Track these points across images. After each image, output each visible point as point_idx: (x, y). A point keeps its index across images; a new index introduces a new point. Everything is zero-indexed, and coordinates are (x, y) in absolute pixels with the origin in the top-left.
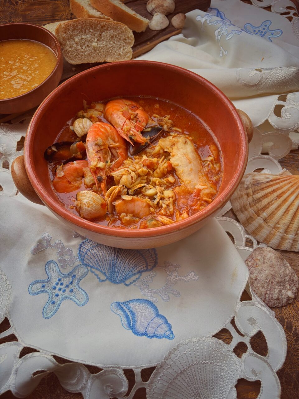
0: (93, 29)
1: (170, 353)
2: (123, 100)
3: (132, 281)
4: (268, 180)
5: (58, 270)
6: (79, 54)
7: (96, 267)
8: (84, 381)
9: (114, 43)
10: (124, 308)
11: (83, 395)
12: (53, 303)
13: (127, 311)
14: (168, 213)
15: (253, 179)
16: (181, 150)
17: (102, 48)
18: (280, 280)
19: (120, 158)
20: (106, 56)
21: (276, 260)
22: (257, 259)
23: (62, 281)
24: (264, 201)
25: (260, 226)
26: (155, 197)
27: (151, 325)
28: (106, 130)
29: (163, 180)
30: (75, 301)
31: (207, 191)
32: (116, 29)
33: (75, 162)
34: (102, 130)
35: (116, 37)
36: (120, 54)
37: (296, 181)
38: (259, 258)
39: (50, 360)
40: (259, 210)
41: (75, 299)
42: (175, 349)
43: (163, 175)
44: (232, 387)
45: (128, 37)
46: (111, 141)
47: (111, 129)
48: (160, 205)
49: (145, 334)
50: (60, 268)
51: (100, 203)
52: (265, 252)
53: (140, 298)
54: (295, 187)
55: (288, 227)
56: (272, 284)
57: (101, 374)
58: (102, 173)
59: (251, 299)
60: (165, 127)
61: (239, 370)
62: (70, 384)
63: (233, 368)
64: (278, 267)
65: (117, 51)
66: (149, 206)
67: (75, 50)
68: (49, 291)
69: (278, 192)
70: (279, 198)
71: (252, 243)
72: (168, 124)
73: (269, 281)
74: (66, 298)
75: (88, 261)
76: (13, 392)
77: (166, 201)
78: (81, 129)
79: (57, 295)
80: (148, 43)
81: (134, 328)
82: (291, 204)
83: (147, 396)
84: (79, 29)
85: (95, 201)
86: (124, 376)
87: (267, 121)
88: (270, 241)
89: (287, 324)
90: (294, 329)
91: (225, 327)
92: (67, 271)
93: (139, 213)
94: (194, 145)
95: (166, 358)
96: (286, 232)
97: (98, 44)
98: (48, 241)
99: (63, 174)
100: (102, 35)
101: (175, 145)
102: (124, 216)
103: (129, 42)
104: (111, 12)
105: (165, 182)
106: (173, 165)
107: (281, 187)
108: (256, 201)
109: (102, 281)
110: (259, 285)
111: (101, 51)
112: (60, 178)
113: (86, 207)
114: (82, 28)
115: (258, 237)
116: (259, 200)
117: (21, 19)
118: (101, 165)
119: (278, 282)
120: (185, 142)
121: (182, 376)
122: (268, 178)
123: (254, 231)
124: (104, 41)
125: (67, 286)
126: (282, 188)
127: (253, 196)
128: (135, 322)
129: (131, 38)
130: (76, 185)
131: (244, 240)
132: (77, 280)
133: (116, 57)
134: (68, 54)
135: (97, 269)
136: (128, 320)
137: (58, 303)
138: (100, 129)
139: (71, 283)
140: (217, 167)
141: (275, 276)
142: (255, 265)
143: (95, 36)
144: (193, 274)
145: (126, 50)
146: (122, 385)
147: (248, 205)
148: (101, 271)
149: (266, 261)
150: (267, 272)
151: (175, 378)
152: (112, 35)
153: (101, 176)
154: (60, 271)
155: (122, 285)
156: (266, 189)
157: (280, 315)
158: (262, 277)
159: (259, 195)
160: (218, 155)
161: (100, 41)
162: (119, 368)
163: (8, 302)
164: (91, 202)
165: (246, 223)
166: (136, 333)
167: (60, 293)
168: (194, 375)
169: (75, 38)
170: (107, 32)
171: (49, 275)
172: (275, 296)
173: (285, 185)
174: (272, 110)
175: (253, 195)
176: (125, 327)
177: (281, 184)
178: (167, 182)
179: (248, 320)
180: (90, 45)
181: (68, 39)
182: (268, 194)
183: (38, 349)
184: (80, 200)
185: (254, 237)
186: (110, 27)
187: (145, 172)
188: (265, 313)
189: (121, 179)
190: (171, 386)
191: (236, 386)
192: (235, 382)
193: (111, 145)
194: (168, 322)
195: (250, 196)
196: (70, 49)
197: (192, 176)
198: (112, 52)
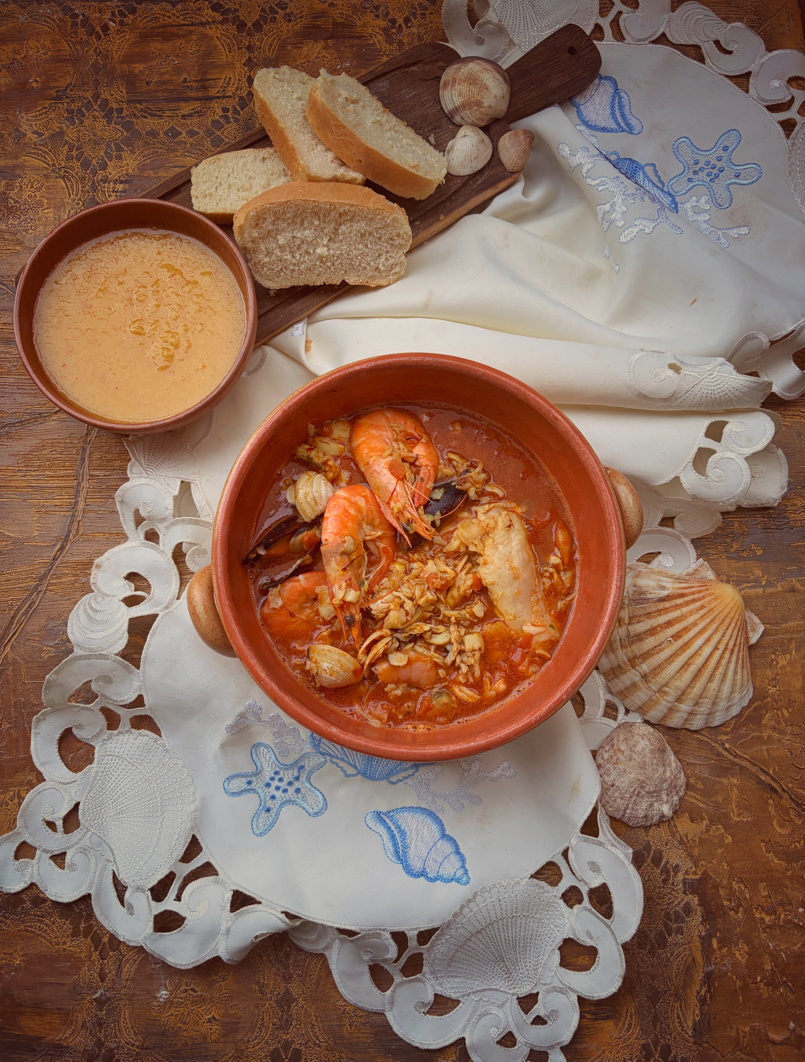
0: (319, 220)
1: (462, 907)
2: (389, 415)
3: (401, 778)
4: (664, 593)
5: (274, 758)
6: (286, 268)
7: (340, 756)
8: (328, 939)
9: (366, 246)
10: (388, 821)
11: (328, 957)
12: (268, 810)
13: (393, 828)
14: (471, 680)
15: (635, 586)
16: (500, 547)
17: (338, 257)
18: (652, 789)
19: (383, 562)
20: (346, 272)
21: (651, 756)
22: (619, 750)
23: (281, 775)
24: (647, 641)
25: (634, 685)
26: (448, 648)
27: (433, 855)
28: (359, 510)
29: (463, 612)
30: (304, 808)
31: (543, 638)
32: (372, 219)
33: (301, 577)
34: (352, 511)
35: (370, 234)
36: (377, 269)
37: (712, 605)
38: (623, 747)
39: (280, 920)
40: (635, 657)
41: (305, 805)
42: (469, 901)
43: (465, 600)
44: (554, 949)
45: (398, 235)
46: (367, 528)
47: (367, 502)
48: (456, 665)
49: (423, 874)
50: (277, 755)
51: (352, 668)
52: (636, 737)
53: (415, 806)
54: (708, 620)
55: (683, 693)
56: (638, 795)
57: (358, 939)
58: (354, 612)
59: (596, 835)
60: (472, 493)
61: (568, 925)
62: (307, 941)
63: (558, 921)
64: (653, 769)
65: (372, 264)
66: (436, 666)
67: (278, 260)
68: (260, 791)
69: (675, 627)
70: (676, 640)
71: (616, 710)
72: (478, 486)
73: (635, 790)
74: (289, 801)
75: (325, 747)
76: (223, 958)
77: (468, 657)
78: (311, 506)
79: (273, 797)
80: (442, 217)
81: (406, 861)
82: (696, 653)
83: (424, 962)
84: (289, 219)
85: (342, 666)
86: (391, 940)
87: (677, 480)
88: (647, 712)
89: (654, 853)
90: (663, 863)
91: (552, 860)
92: (289, 761)
93: (419, 681)
94: (526, 527)
95: (455, 915)
96: (679, 699)
97: (329, 249)
98: (258, 716)
99: (280, 603)
100: (340, 231)
101: (490, 535)
102: (392, 690)
103: (400, 244)
104: (360, 161)
105: (468, 616)
106: (484, 583)
107: (682, 615)
108: (633, 637)
109: (350, 776)
110: (616, 794)
111: (336, 263)
112: (274, 609)
113: (328, 676)
114: (295, 216)
115: (628, 702)
116: (639, 637)
117: (124, 91)
118: (352, 596)
119: (649, 793)
120: (509, 526)
121: (479, 936)
122: (663, 588)
123: (622, 691)
124: (344, 244)
125: (290, 784)
126: (686, 618)
127: (629, 627)
128: (405, 847)
129: (405, 236)
130: (303, 617)
131: (602, 704)
132: (306, 773)
133: (370, 274)
134: (262, 268)
135: (342, 760)
136: (395, 845)
137: (275, 810)
138: (347, 512)
139: (297, 779)
140: (566, 577)
141: (645, 782)
142: (614, 760)
143: (323, 231)
144: (506, 764)
145: (391, 261)
146: (387, 950)
147: (618, 641)
148: (349, 763)
149: (634, 756)
150: (633, 776)
151: (469, 939)
152: (363, 231)
153: (352, 616)
154: (277, 759)
155: (384, 782)
156: (654, 617)
157: (646, 838)
158: (623, 782)
159: (639, 628)
160: (572, 553)
161: (335, 242)
162: (384, 930)
163: (192, 808)
164: (336, 668)
165: (610, 674)
166: (409, 871)
167: (278, 794)
168: (497, 934)
169: (279, 237)
170: (352, 226)
171: (258, 764)
172: (641, 814)
173: (691, 613)
174: (690, 457)
175: (629, 624)
176: (391, 857)
177: (685, 610)
178: (470, 616)
179: (588, 863)
180: (312, 251)
181: (262, 238)
182: (656, 627)
183: (258, 899)
184: (316, 662)
185: (622, 700)
186: (359, 216)
187: (431, 600)
188: (617, 858)
189: (387, 615)
190: (462, 950)
191: (560, 949)
192: (558, 942)
193: (366, 536)
194: (461, 851)
195: (625, 624)
196: (267, 259)
197: (519, 607)
198: (360, 265)
